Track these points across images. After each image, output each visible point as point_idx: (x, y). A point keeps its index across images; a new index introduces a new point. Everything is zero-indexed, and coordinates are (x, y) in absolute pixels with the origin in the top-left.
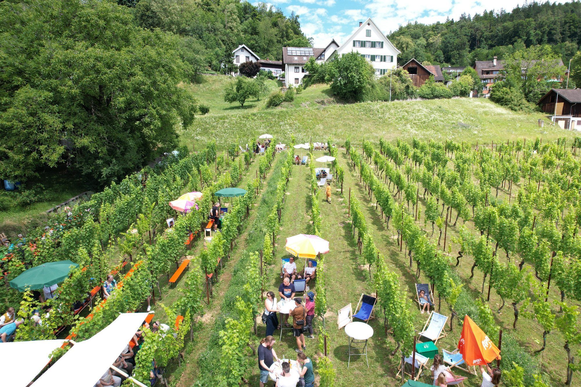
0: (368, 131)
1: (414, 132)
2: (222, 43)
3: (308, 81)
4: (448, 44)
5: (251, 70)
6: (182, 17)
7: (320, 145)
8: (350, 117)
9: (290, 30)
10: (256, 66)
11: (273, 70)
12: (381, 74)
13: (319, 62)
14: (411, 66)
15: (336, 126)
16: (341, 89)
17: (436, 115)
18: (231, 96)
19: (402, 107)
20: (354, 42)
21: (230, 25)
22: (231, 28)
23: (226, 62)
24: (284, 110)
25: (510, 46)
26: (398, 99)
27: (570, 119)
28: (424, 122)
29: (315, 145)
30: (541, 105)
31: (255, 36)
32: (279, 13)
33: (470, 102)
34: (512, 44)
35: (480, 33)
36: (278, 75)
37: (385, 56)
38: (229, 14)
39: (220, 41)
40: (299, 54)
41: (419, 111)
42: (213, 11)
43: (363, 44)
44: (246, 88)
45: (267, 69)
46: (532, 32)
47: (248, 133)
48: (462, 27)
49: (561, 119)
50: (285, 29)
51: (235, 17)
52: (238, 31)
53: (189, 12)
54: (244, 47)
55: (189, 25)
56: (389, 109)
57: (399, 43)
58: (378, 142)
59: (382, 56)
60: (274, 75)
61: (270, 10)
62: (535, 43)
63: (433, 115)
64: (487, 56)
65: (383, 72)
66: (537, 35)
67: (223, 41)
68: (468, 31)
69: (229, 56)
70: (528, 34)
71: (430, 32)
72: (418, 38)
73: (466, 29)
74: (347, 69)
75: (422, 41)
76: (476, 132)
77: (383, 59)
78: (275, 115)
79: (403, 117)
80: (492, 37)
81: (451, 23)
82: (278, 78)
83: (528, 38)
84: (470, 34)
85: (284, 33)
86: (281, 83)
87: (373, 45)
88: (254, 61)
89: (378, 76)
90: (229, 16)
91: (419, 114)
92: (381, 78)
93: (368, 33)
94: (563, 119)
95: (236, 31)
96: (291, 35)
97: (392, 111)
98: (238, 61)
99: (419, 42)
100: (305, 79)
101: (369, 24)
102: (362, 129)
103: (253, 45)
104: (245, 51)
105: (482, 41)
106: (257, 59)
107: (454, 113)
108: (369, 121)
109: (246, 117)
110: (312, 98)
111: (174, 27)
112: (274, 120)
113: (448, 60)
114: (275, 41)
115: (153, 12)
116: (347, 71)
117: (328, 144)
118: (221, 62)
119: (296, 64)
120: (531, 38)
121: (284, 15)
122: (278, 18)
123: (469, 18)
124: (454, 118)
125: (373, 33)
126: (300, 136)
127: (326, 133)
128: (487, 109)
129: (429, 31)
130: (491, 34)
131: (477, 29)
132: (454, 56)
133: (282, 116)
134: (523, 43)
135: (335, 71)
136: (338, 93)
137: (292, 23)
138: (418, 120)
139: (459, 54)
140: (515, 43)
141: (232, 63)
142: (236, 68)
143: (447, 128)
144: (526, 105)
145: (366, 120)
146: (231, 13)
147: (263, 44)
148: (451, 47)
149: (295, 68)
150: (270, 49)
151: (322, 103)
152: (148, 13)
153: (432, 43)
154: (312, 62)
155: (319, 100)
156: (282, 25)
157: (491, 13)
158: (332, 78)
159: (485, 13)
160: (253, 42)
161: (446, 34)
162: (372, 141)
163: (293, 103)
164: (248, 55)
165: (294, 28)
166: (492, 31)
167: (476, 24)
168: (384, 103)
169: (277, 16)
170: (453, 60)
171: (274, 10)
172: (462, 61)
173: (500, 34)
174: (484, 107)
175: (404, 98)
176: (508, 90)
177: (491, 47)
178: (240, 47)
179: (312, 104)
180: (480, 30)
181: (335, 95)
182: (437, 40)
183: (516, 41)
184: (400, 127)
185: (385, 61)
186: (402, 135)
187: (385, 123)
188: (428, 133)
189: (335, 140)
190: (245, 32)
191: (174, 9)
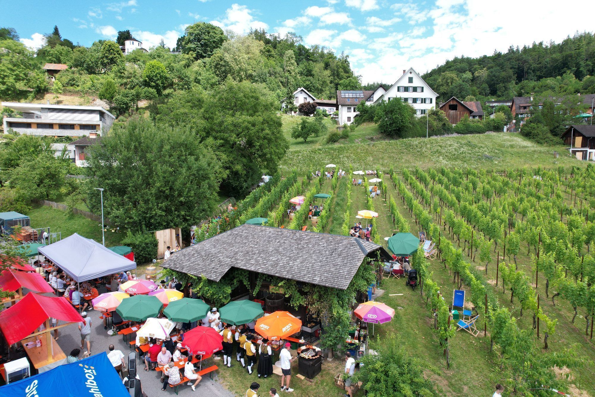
0: (407, 161)
1: (445, 162)
2: (281, 84)
3: (359, 120)
4: (494, 78)
5: (309, 110)
6: (249, 64)
7: (371, 172)
8: (394, 150)
9: (341, 70)
10: (313, 106)
11: (327, 108)
12: (422, 113)
13: (368, 104)
14: (451, 103)
15: (382, 158)
16: (387, 128)
17: (465, 149)
18: (297, 133)
19: (437, 143)
20: (398, 88)
21: (288, 68)
22: (289, 71)
23: (288, 103)
24: (342, 145)
25: (559, 77)
26: (436, 135)
27: (587, 151)
28: (454, 154)
29: (367, 172)
30: (564, 138)
31: (310, 78)
32: (330, 54)
33: (499, 137)
34: (561, 75)
35: (528, 66)
36: (331, 113)
37: (425, 99)
38: (287, 59)
39: (280, 83)
40: (352, 97)
41: (450, 145)
42: (273, 57)
43: (406, 89)
44: (309, 127)
45: (322, 108)
46: (582, 63)
47: (316, 163)
48: (509, 59)
49: (578, 151)
50: (336, 69)
51: (293, 61)
52: (296, 74)
53: (255, 60)
54: (302, 90)
55: (255, 71)
56: (426, 144)
57: (444, 78)
58: (415, 170)
59: (422, 99)
60: (328, 113)
61: (322, 51)
62: (586, 73)
63: (462, 149)
64: (534, 88)
65: (423, 112)
66: (587, 65)
67: (282, 82)
68: (515, 64)
69: (290, 97)
70: (578, 65)
71: (477, 66)
72: (464, 72)
73: (513, 62)
74: (392, 112)
75: (468, 75)
76: (497, 162)
77: (424, 101)
78: (336, 149)
79: (437, 150)
80: (540, 69)
81: (498, 56)
82: (332, 116)
83: (578, 68)
84: (517, 67)
85: (336, 72)
86: (335, 120)
87: (415, 89)
88: (311, 102)
89: (419, 115)
90: (287, 61)
91: (450, 148)
92: (421, 118)
93: (411, 80)
94: (581, 151)
95: (293, 73)
96: (342, 74)
97: (428, 146)
98: (297, 102)
99: (465, 76)
100: (357, 118)
101: (411, 73)
102: (403, 161)
103: (308, 85)
104: (303, 93)
105: (530, 73)
106: (314, 100)
107: (482, 147)
108: (409, 154)
109: (314, 152)
110: (364, 135)
111: (242, 73)
112: (335, 153)
113: (493, 92)
114: (328, 82)
115: (225, 61)
116: (391, 114)
117: (377, 171)
118: (282, 102)
119: (349, 105)
120: (581, 69)
121: (335, 55)
122: (330, 58)
123: (518, 50)
124: (481, 151)
125: (414, 80)
126: (356, 165)
127: (375, 163)
128: (514, 143)
129: (475, 64)
130: (539, 65)
131: (525, 62)
132: (500, 89)
133: (340, 150)
134: (572, 74)
135: (381, 113)
136: (385, 131)
137: (342, 63)
138: (450, 153)
139: (504, 87)
140: (564, 75)
141: (292, 104)
142: (296, 108)
143: (473, 159)
144: (551, 139)
145: (407, 153)
146: (289, 59)
147: (318, 85)
148: (497, 81)
149: (348, 108)
150: (324, 89)
151: (372, 139)
152: (222, 63)
153: (478, 77)
154: (363, 104)
155: (369, 137)
156: (333, 65)
157: (541, 44)
158: (379, 119)
159: (534, 45)
160: (308, 83)
161: (492, 67)
162: (411, 169)
163: (348, 139)
164: (306, 96)
165: (344, 67)
166: (540, 63)
167: (524, 56)
168: (423, 139)
169: (328, 57)
170: (499, 93)
171: (326, 52)
172: (508, 93)
173: (548, 66)
174: (512, 141)
175: (441, 134)
176: (536, 126)
177: (539, 78)
178: (299, 89)
179: (364, 141)
180: (527, 62)
181: (382, 132)
182: (483, 73)
183: (565, 72)
184: (434, 159)
185: (425, 102)
186: (435, 165)
187: (421, 155)
188: (456, 163)
189: (382, 168)
190: (301, 74)
191: (243, 58)
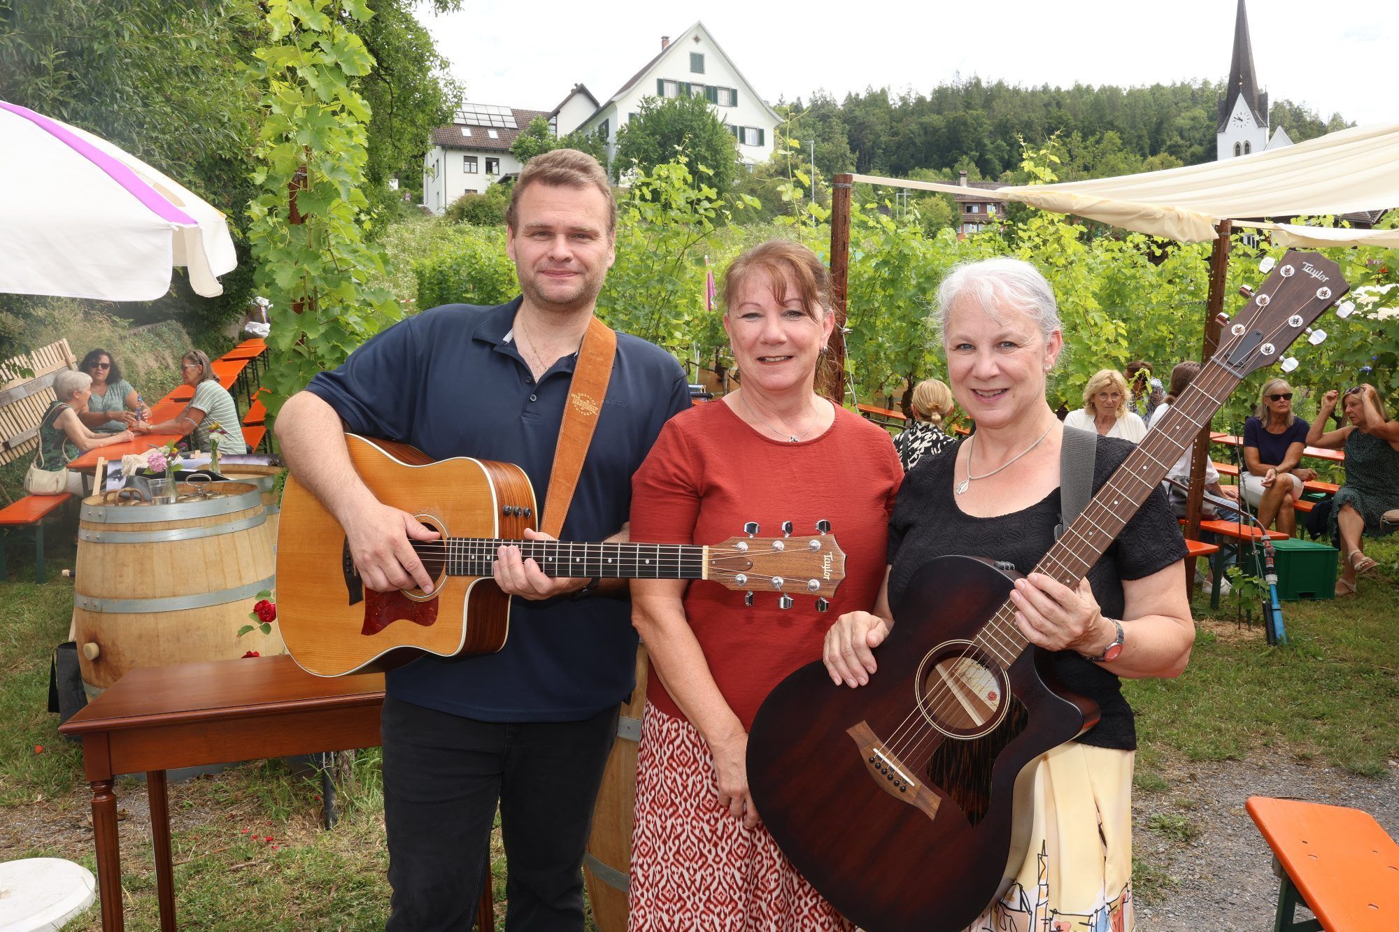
20: (660, 83)
25: (947, 170)
37: (742, 129)
40: (475, 123)
43: (685, 91)
46: (988, 142)
59: (735, 128)
68: (842, 129)
77: (739, 135)
83: (982, 155)
87: (711, 95)
93: (697, 63)
101: (697, 39)
119: (469, 149)
125: (709, 63)
131: (863, 127)
134: (973, 165)
140: (957, 166)
149: (465, 158)
173: (916, 141)
180: (868, 128)
183: (956, 160)
185: (743, 140)
